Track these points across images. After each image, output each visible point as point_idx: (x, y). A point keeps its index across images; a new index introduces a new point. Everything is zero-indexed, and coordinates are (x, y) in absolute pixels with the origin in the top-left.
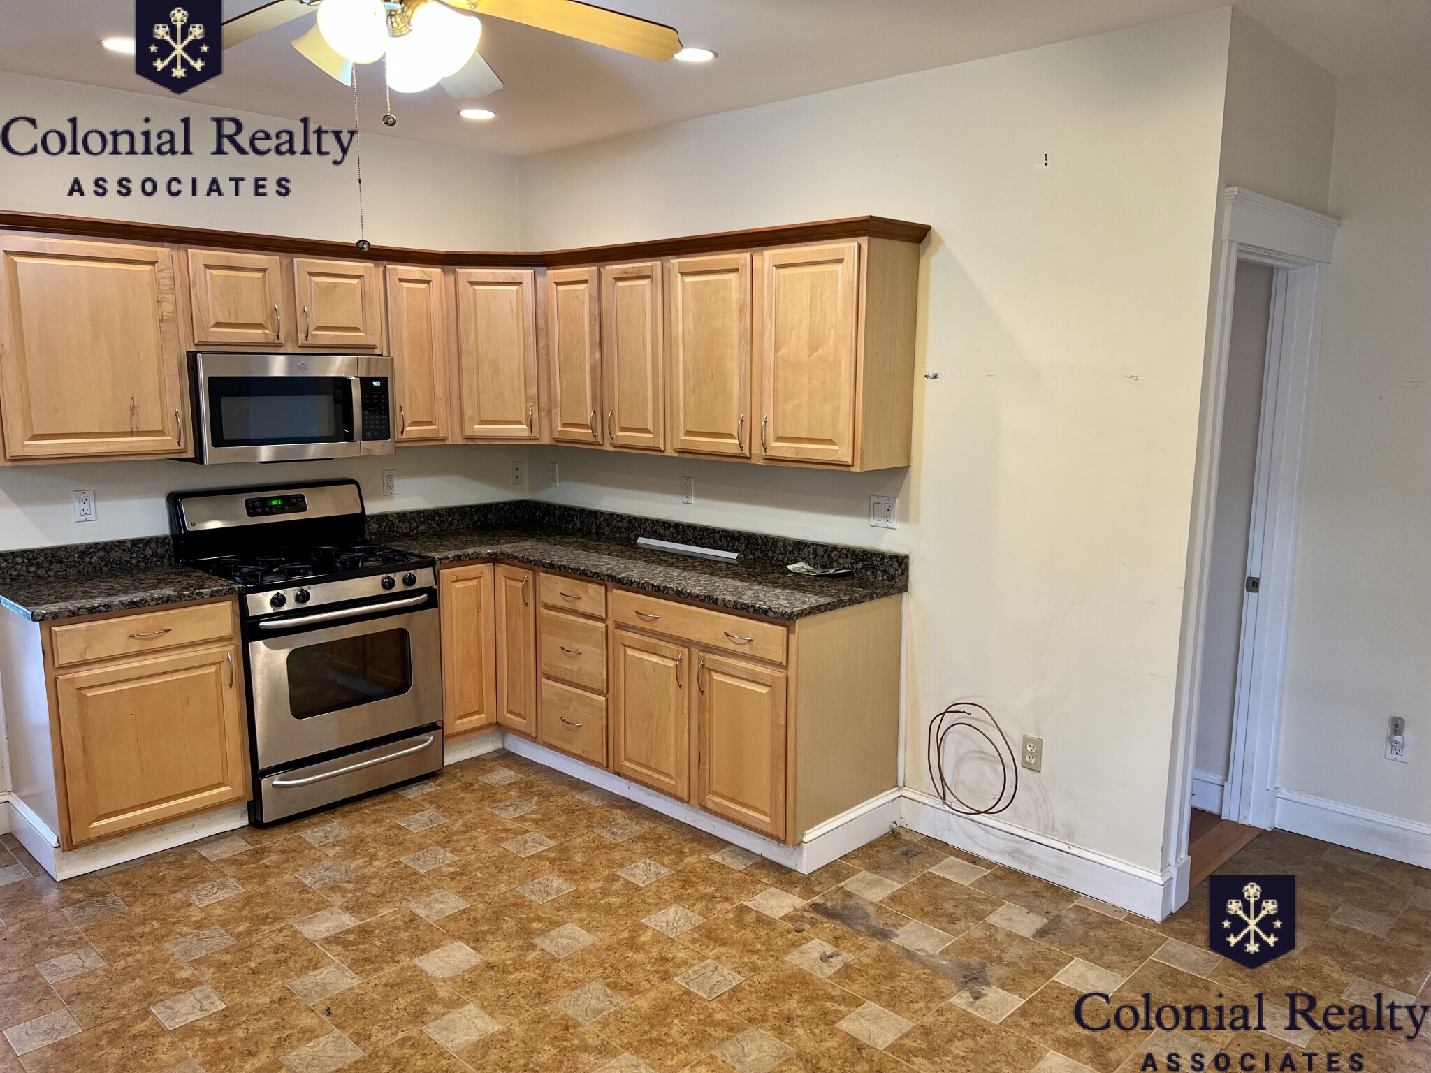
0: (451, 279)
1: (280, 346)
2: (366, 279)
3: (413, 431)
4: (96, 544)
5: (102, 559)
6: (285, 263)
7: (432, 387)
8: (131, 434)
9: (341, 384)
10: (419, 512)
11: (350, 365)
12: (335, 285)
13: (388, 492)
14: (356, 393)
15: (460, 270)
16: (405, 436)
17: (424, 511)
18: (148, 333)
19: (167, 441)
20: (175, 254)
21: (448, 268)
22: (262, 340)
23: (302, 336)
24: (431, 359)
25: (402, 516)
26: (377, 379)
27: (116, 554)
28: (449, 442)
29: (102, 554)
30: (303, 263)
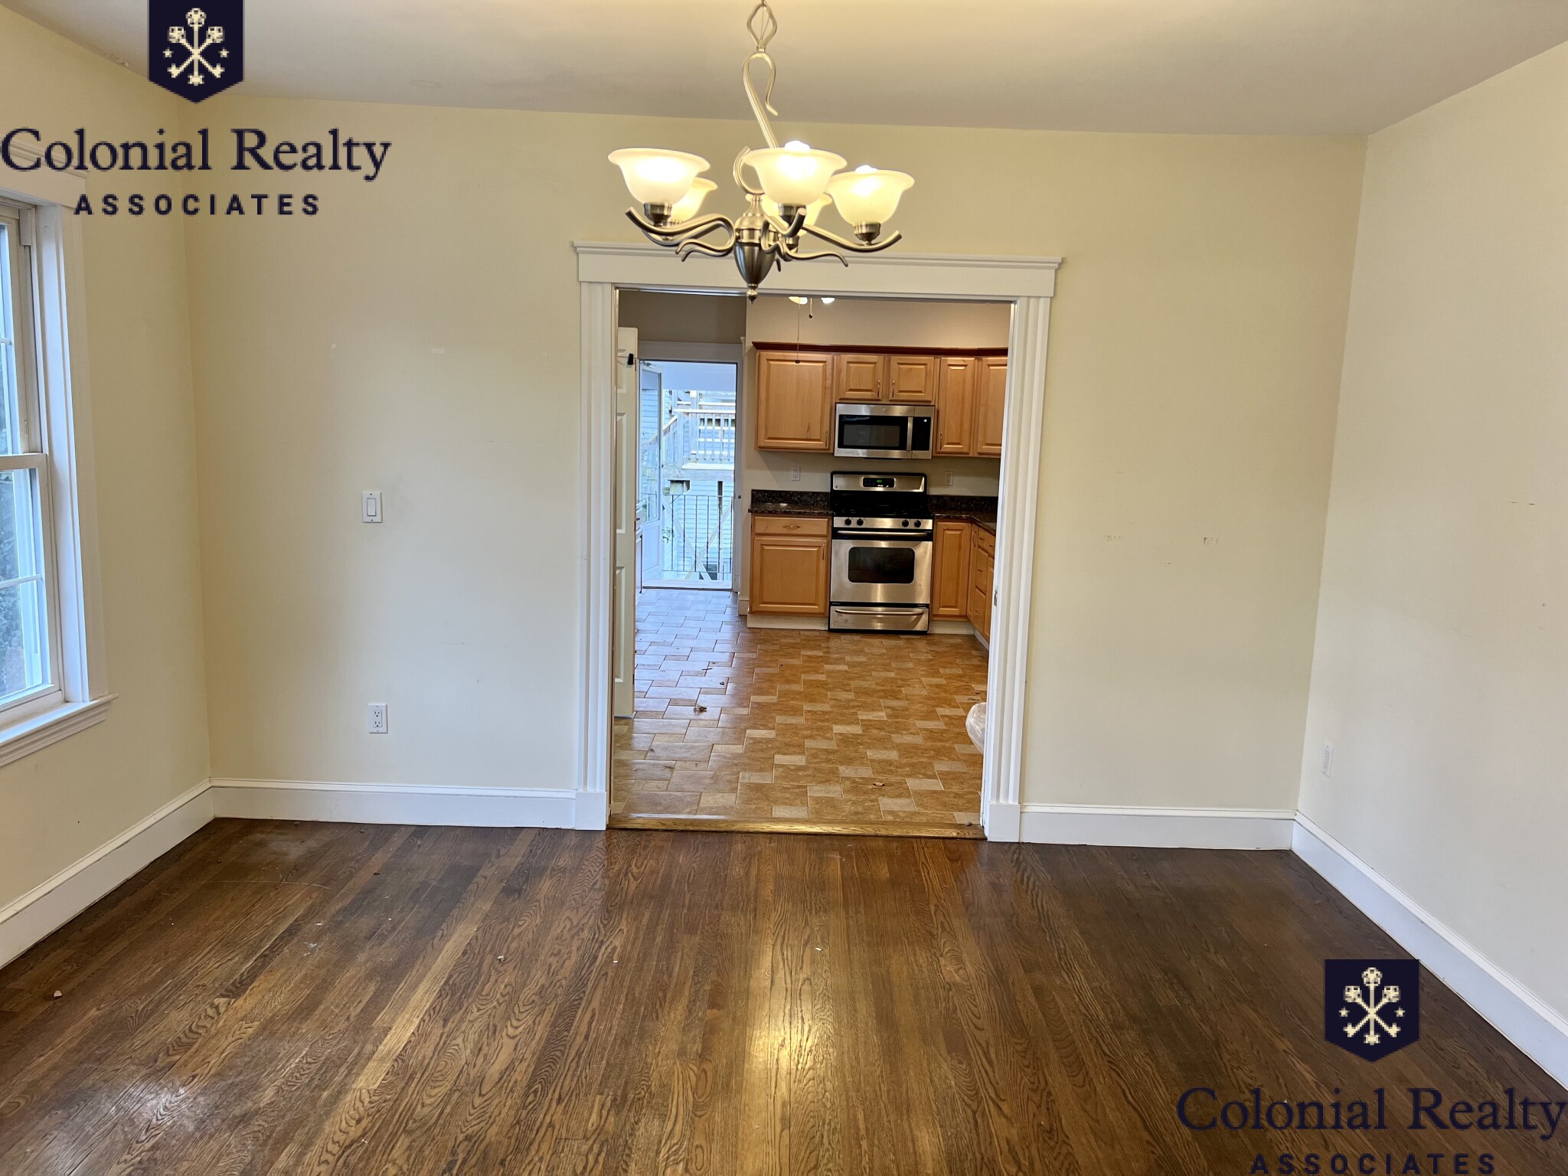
0: (980, 362)
1: (879, 400)
2: (928, 366)
3: (947, 447)
4: (797, 492)
5: (799, 499)
6: (887, 359)
7: (962, 425)
8: (807, 440)
9: (902, 421)
10: (963, 497)
11: (909, 411)
12: (911, 369)
13: (947, 485)
14: (910, 425)
15: (984, 358)
16: (942, 450)
17: (966, 497)
18: (818, 393)
19: (820, 444)
20: (835, 357)
21: (980, 357)
22: (870, 398)
23: (891, 395)
24: (962, 409)
25: (952, 498)
26: (925, 418)
27: (805, 498)
28: (971, 455)
29: (799, 496)
30: (895, 359)
